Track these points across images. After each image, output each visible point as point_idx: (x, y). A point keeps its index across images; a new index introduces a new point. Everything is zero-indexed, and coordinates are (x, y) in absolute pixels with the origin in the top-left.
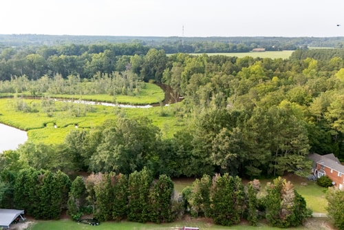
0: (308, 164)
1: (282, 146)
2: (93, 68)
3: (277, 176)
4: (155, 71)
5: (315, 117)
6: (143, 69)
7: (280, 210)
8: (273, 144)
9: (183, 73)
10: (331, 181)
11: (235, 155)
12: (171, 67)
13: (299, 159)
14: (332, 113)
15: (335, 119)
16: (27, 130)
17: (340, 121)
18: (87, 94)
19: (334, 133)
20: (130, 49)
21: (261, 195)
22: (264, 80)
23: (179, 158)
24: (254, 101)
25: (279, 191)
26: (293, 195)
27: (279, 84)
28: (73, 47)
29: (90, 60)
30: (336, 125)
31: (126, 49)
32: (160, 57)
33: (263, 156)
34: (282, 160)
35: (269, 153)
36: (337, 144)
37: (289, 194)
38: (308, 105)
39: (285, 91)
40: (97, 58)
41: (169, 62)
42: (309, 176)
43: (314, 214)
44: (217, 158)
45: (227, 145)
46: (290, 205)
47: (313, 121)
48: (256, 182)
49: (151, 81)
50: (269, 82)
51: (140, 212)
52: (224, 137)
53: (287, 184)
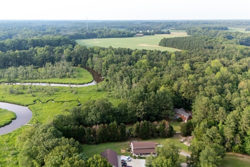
0: (173, 113)
1: (163, 107)
2: (40, 59)
3: (163, 119)
4: (81, 59)
5: (175, 92)
6: (74, 58)
7: (165, 132)
8: (160, 106)
9: (103, 63)
10: (182, 119)
11: (146, 112)
12: (92, 57)
13: (170, 112)
14: (182, 90)
15: (183, 93)
16: (27, 106)
17: (185, 93)
18: (45, 78)
19: (183, 98)
20: (57, 40)
21: (158, 127)
22: (150, 68)
23: (123, 115)
24: (147, 83)
25: (164, 125)
26: (169, 126)
27: (157, 71)
28: (16, 41)
29: (36, 53)
30: (183, 95)
31: (55, 41)
32: (84, 50)
33: (156, 112)
34: (163, 113)
35: (158, 111)
36: (184, 103)
37: (167, 126)
38: (172, 85)
39: (161, 76)
40: (41, 51)
41: (91, 54)
42: (174, 118)
43: (176, 132)
44: (139, 114)
45: (143, 109)
46: (168, 129)
47: (174, 94)
48: (156, 122)
49: (79, 65)
50: (152, 69)
51: (114, 138)
52: (141, 106)
53: (167, 122)
